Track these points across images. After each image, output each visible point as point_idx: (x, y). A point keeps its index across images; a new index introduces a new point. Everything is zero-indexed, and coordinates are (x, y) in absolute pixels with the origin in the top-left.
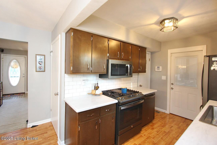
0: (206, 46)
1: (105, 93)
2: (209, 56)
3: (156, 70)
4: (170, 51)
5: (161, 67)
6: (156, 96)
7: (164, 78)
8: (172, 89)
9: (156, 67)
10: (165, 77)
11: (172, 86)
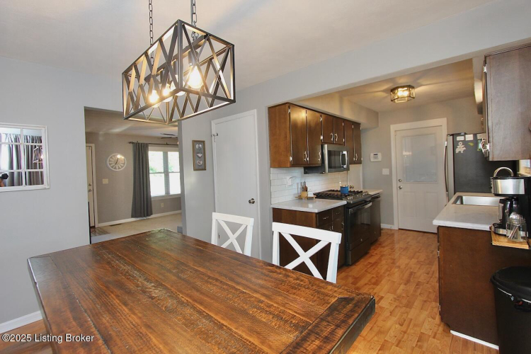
0: (446, 119)
1: (319, 196)
2: (453, 135)
3: (372, 160)
4: (393, 128)
5: (380, 156)
6: (382, 198)
7: (385, 172)
8: (400, 188)
9: (372, 155)
10: (388, 170)
11: (399, 184)
